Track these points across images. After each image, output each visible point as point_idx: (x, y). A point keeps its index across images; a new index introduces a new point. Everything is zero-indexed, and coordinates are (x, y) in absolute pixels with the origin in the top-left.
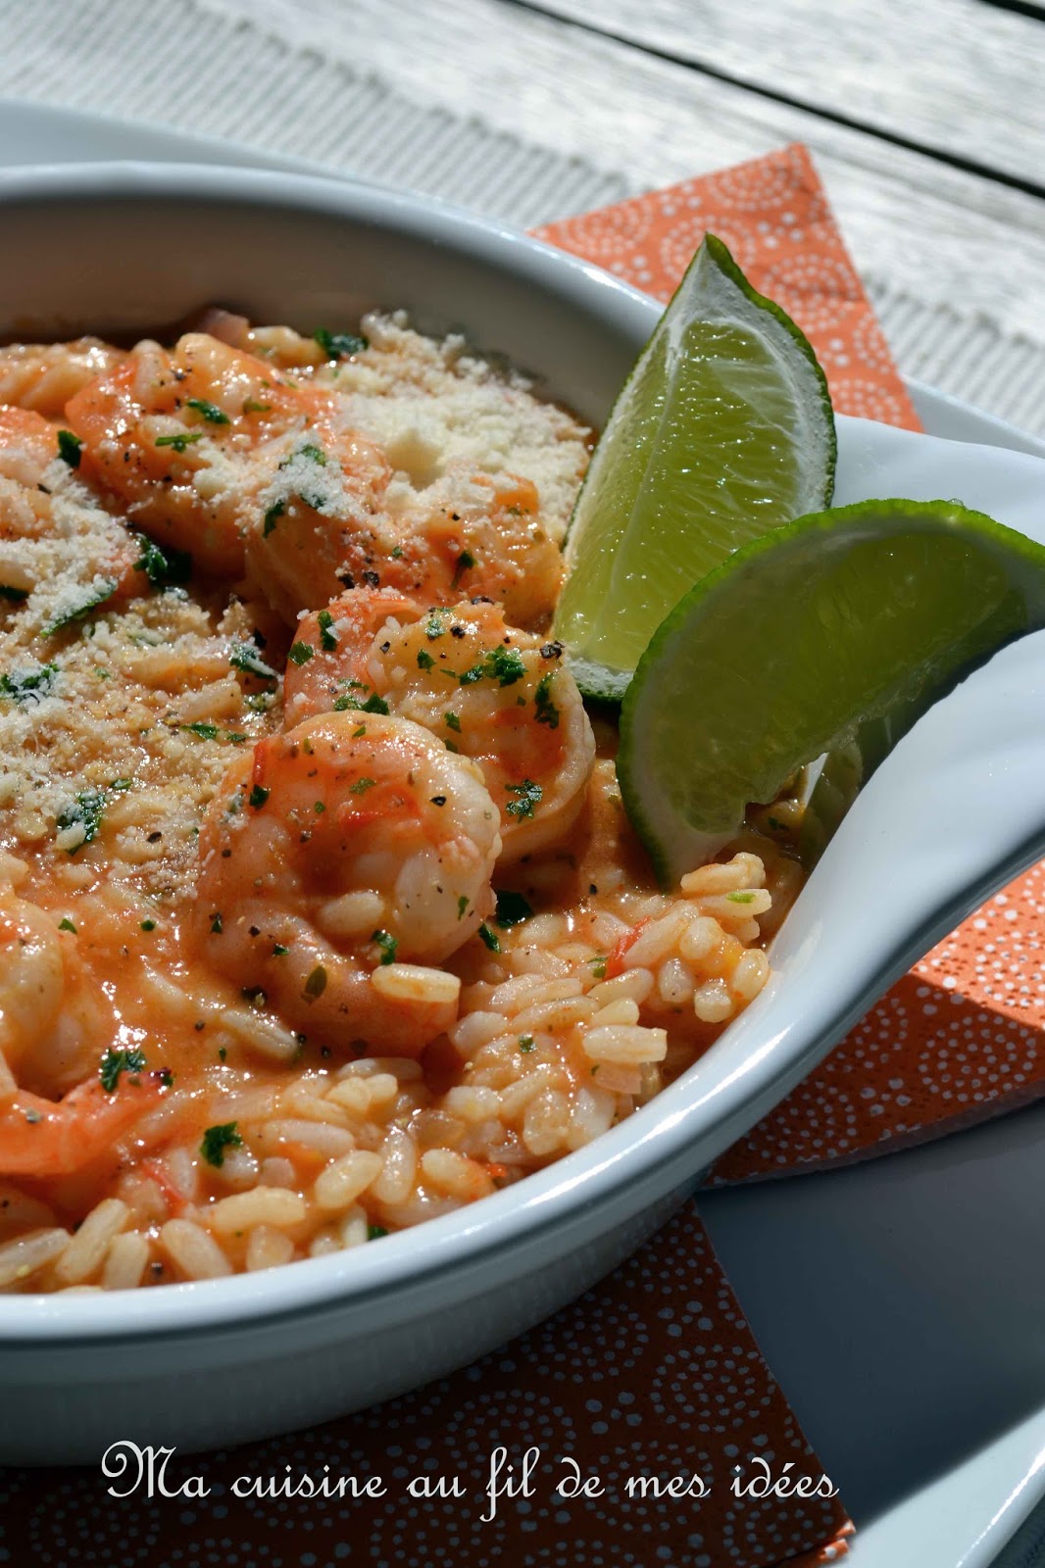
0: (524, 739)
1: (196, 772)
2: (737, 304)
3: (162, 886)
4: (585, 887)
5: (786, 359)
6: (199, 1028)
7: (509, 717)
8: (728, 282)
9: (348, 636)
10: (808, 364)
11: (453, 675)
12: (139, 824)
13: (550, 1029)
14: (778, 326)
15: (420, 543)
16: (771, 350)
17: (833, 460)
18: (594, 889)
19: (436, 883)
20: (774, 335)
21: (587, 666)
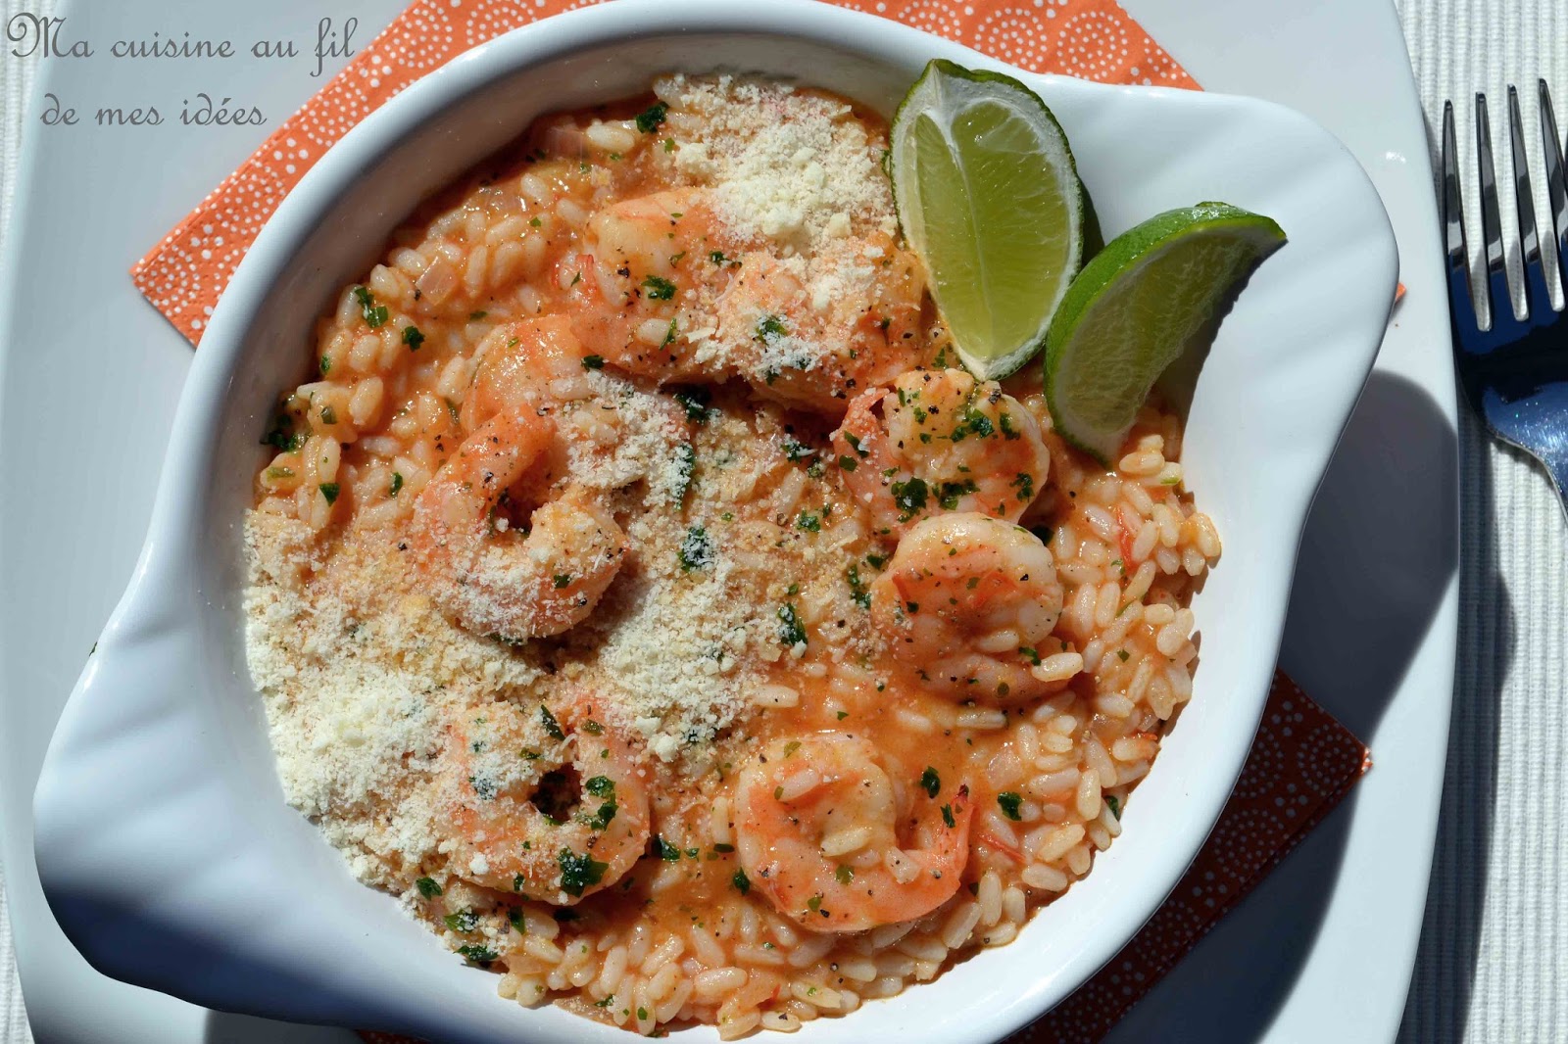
0: (1006, 453)
1: (829, 559)
2: (972, 90)
3: (866, 651)
4: (1068, 495)
5: (1013, 102)
6: (948, 734)
7: (992, 448)
8: (960, 80)
9: (872, 444)
10: (1027, 96)
11: (944, 437)
12: (826, 619)
13: (1127, 635)
14: (998, 85)
15: (860, 337)
16: (1004, 104)
17: (1067, 144)
18: (1073, 494)
19: (1045, 619)
20: (999, 92)
21: (997, 362)
